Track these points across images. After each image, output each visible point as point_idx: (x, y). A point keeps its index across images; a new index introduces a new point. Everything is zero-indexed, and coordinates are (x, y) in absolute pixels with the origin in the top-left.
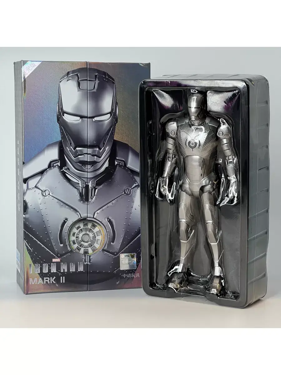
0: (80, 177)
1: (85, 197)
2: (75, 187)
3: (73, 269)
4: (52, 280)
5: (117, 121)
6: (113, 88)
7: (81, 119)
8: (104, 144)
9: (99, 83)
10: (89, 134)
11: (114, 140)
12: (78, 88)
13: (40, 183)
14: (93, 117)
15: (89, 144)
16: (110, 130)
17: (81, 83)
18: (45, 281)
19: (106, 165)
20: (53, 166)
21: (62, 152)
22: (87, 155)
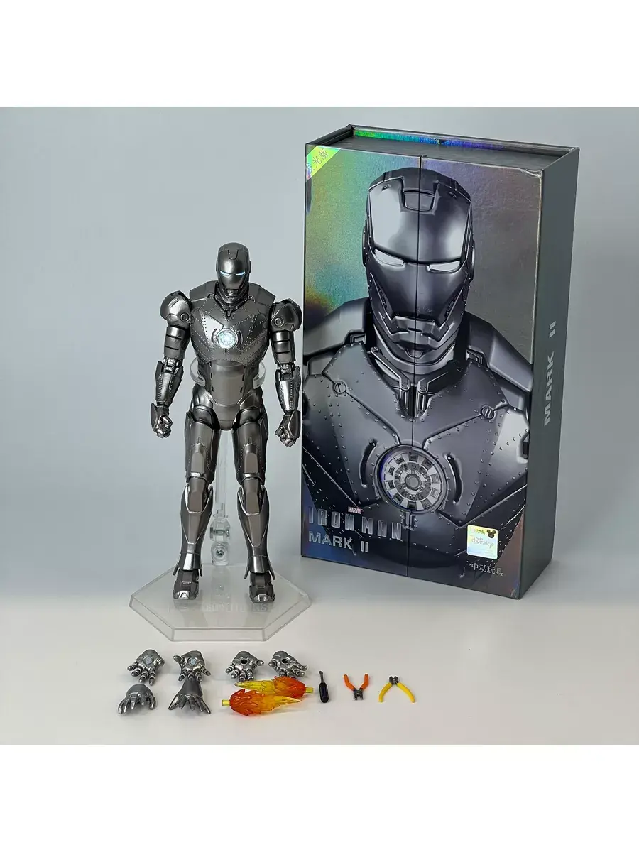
0: (400, 371)
1: (408, 408)
2: (392, 388)
3: (382, 533)
4: (348, 543)
5: (472, 275)
6: (466, 212)
7: (405, 264)
8: (446, 316)
9: (440, 199)
10: (420, 293)
11: (465, 313)
12: (402, 205)
13: (330, 368)
14: (428, 263)
15: (419, 312)
16: (457, 292)
17: (408, 196)
18: (335, 542)
19: (449, 356)
20: (354, 341)
21: (369, 320)
22: (414, 331)
